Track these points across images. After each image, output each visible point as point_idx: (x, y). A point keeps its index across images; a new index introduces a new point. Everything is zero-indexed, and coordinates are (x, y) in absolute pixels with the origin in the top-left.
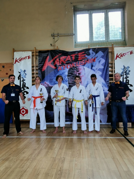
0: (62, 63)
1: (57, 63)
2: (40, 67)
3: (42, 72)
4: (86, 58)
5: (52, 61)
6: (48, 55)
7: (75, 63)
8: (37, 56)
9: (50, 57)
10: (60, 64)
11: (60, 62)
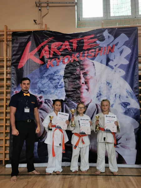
0: (53, 55)
1: (44, 55)
2: (14, 61)
3: (17, 70)
4: (98, 45)
5: (36, 50)
6: (29, 40)
7: (77, 54)
8: (9, 41)
9: (32, 44)
10: (51, 56)
11: (50, 52)
